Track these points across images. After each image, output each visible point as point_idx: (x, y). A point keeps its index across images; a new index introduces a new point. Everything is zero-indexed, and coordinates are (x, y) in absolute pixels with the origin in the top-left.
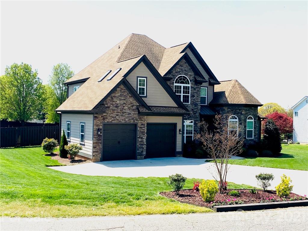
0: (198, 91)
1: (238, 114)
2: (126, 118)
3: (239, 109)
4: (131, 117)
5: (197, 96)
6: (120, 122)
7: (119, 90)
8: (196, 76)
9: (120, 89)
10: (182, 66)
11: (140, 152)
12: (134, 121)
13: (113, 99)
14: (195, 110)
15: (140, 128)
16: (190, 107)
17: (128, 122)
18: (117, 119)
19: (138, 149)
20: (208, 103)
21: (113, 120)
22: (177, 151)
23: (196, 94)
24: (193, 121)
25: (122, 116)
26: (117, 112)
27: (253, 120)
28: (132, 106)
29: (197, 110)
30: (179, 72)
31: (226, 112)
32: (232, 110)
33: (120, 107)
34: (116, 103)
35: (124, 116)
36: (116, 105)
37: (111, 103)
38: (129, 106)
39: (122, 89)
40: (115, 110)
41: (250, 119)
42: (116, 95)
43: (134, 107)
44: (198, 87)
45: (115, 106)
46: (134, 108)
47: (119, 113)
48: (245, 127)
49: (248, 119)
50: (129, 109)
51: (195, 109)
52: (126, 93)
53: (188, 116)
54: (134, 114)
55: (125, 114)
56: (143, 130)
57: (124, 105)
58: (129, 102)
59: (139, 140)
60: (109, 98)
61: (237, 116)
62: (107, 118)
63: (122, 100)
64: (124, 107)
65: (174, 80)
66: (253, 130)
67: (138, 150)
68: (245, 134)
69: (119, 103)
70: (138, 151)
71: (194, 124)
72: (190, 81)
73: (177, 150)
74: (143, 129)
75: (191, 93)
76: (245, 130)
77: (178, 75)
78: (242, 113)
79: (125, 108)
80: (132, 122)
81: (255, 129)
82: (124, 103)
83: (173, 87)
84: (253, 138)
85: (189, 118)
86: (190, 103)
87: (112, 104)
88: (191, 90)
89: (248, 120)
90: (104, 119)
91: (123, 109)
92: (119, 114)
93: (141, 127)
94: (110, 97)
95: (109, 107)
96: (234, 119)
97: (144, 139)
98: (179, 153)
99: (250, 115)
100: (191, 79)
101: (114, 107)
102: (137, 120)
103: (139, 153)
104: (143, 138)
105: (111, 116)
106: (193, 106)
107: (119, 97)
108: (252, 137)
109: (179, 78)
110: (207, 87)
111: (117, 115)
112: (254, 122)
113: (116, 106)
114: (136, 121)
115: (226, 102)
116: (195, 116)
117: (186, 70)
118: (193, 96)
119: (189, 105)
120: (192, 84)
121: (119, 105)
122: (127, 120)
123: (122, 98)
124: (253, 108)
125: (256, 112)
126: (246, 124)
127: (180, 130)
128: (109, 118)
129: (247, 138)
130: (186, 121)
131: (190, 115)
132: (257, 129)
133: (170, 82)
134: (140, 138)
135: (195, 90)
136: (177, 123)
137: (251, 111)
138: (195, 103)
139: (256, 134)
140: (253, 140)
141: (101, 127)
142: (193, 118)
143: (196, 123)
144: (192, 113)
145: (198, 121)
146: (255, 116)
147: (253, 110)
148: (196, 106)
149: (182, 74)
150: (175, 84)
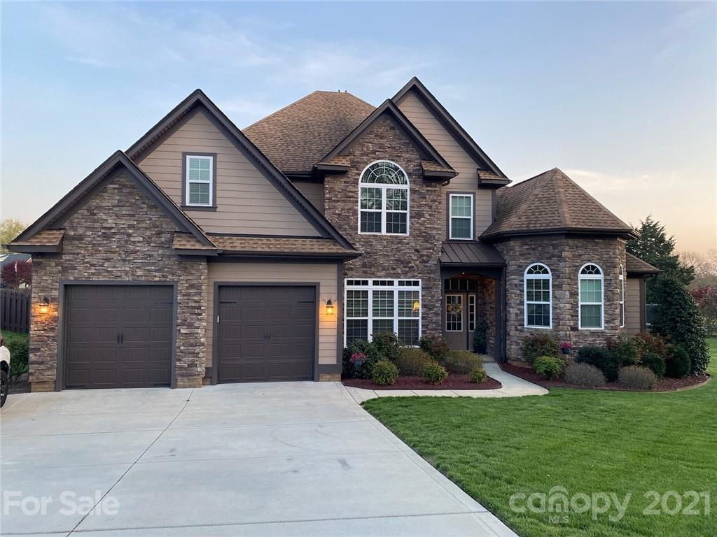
0: (433, 201)
1: (550, 258)
2: (137, 268)
3: (553, 245)
4: (153, 264)
5: (430, 215)
6: (119, 279)
7: (114, 188)
8: (423, 163)
9: (117, 186)
10: (382, 138)
11: (186, 365)
12: (164, 276)
13: (95, 215)
14: (425, 252)
15: (184, 296)
16: (408, 244)
17: (143, 278)
18: (108, 271)
19: (179, 356)
20: (478, 234)
21: (93, 274)
22: (320, 363)
23: (427, 209)
24: (420, 280)
25: (124, 260)
26: (106, 252)
27: (601, 277)
28: (159, 234)
29: (431, 251)
30: (374, 152)
31: (517, 254)
32: (534, 249)
33: (117, 236)
34: (105, 225)
35: (129, 261)
36: (103, 231)
37: (88, 224)
38: (148, 233)
39: (124, 186)
40: (100, 245)
41: (590, 273)
42: (105, 204)
43: (163, 235)
44: (435, 191)
45: (100, 233)
46: (163, 239)
47: (115, 252)
48: (574, 294)
49: (583, 272)
50: (148, 241)
51: (425, 249)
52: (137, 198)
53: (404, 267)
54: (163, 256)
55: (133, 255)
56: (196, 302)
57: (130, 231)
58: (148, 222)
59: (182, 331)
60: (83, 211)
61: (548, 265)
62: (75, 268)
63: (126, 218)
64: (129, 235)
65: (360, 174)
66: (602, 303)
67: (180, 360)
68: (575, 316)
69: (114, 226)
70: (178, 364)
71: (422, 288)
72: (409, 174)
73: (322, 361)
74: (196, 298)
75: (411, 207)
76: (575, 306)
77: (369, 160)
78: (560, 256)
79: (132, 239)
80: (157, 279)
81: (609, 301)
82: (131, 226)
83: (356, 192)
84: (603, 328)
85: (407, 272)
86: (408, 234)
87: (92, 229)
88: (412, 200)
89: (581, 276)
90: (65, 270)
91: (126, 242)
92: (112, 255)
93: (189, 295)
94: (85, 208)
95: (80, 238)
96: (539, 273)
97: (198, 328)
98: (328, 370)
99: (590, 261)
100: (411, 171)
101: (98, 236)
102: (173, 274)
103: (181, 368)
104: (196, 325)
105: (87, 263)
106: (420, 242)
107: (115, 209)
108: (599, 325)
109: (373, 167)
110: (473, 193)
111: (108, 260)
112: (605, 280)
113: (104, 233)
114: (170, 277)
115: (514, 226)
116: (425, 266)
117: (394, 148)
118: (417, 215)
119: (405, 238)
120: (414, 181)
121: (113, 231)
122: (139, 273)
123: (124, 213)
124: (601, 241)
125: (611, 254)
126: (578, 288)
127: (329, 302)
128: (80, 267)
129: (580, 328)
130: (396, 281)
131: (410, 265)
132: (615, 302)
133: (345, 179)
134: (184, 324)
135: (425, 198)
136: (319, 283)
137: (594, 250)
138: (425, 232)
139: (613, 317)
140: (603, 335)
141: (55, 293)
142: (420, 273)
143: (429, 286)
144: (417, 260)
145: (435, 280)
146: (609, 264)
147: (600, 246)
148: (427, 242)
149: (382, 159)
150: (361, 185)
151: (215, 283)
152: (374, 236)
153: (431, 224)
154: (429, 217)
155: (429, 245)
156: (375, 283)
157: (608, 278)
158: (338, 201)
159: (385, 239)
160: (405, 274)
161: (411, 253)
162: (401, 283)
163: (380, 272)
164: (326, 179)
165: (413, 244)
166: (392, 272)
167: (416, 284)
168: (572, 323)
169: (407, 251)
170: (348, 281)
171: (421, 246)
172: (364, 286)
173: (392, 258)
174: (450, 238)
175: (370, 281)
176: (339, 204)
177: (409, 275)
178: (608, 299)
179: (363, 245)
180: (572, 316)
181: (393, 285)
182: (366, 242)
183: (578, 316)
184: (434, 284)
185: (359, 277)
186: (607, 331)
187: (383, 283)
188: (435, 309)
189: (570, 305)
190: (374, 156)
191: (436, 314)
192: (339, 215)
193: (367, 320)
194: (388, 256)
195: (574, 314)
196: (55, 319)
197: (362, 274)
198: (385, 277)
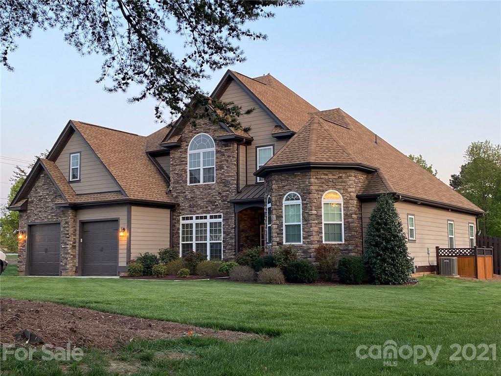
0: (229, 157)
1: (270, 191)
2: (49, 215)
3: (271, 180)
4: (54, 213)
5: (227, 167)
6: (43, 221)
7: (42, 177)
11: (64, 264)
12: (58, 218)
13: (37, 190)
14: (224, 194)
15: (63, 228)
16: (214, 189)
17: (51, 220)
18: (40, 217)
19: (61, 259)
21: (36, 219)
23: (225, 163)
24: (222, 214)
25: (45, 211)
26: (40, 208)
27: (300, 202)
29: (228, 192)
30: (195, 129)
32: (268, 185)
33: (43, 200)
34: (39, 195)
35: (47, 211)
36: (39, 198)
37: (35, 195)
39: (46, 175)
40: (38, 205)
41: (292, 200)
42: (40, 185)
44: (230, 149)
47: (42, 208)
48: (280, 217)
49: (287, 199)
50: (52, 201)
51: (224, 191)
53: (212, 205)
54: (57, 208)
55: (48, 209)
57: (47, 197)
59: (63, 246)
61: (270, 196)
63: (46, 190)
64: (47, 199)
65: (188, 145)
66: (301, 223)
67: (62, 262)
68: (280, 234)
69: (42, 195)
70: (61, 263)
71: (223, 220)
72: (215, 140)
73: (120, 264)
74: (67, 229)
75: (216, 163)
76: (280, 226)
78: (272, 189)
79: (48, 201)
80: (55, 220)
81: (306, 221)
82: (47, 194)
83: (186, 158)
84: (302, 243)
85: (214, 209)
86: (215, 182)
87: (36, 197)
88: (217, 158)
89: (285, 203)
90: (28, 218)
91: (46, 202)
93: (65, 227)
94: (34, 187)
95: (32, 202)
96: (270, 202)
97: (68, 245)
99: (290, 190)
100: (216, 137)
101: (38, 200)
102: (60, 217)
103: (62, 265)
104: (67, 243)
105: (34, 214)
106: (221, 187)
107: (43, 186)
108: (299, 241)
109: (195, 139)
110: (273, 145)
111: (40, 212)
112: (303, 204)
116: (225, 204)
117: (206, 124)
118: (220, 168)
119: (213, 184)
120: (218, 144)
121: (42, 197)
122: (49, 218)
123: (45, 188)
124: (299, 173)
125: (307, 183)
126: (282, 212)
127: (124, 229)
128: (32, 216)
129: (284, 243)
130: (208, 216)
131: (216, 204)
132: (311, 222)
133: (180, 150)
134: (63, 243)
135: (224, 155)
136: (119, 218)
137: (293, 182)
138: (224, 180)
139: (309, 234)
140: (301, 249)
141: (26, 229)
142: (222, 209)
143: (227, 218)
144: (220, 200)
145: (231, 214)
146: (305, 191)
147: (298, 178)
148: (225, 186)
149: (200, 133)
150: (189, 152)
151: (80, 221)
152: (196, 185)
153: (228, 173)
154: (226, 168)
155: (227, 189)
156: (197, 218)
157: (305, 202)
158: (177, 165)
159: (202, 188)
160: (213, 210)
161: (216, 195)
162: (211, 217)
163: (199, 210)
164: (171, 152)
165: (218, 189)
166: (205, 209)
167: (220, 217)
168: (278, 239)
169: (214, 194)
170: (182, 217)
171: (222, 189)
172: (191, 221)
173: (205, 200)
174: (258, 181)
175: (194, 217)
176: (177, 167)
177: (215, 211)
178: (305, 219)
179: (190, 193)
180: (278, 234)
181: (206, 219)
182: (192, 190)
183: (282, 234)
184: (230, 216)
185: (187, 214)
186: (304, 245)
187: (201, 218)
188: (231, 235)
189: (277, 226)
190: (195, 131)
191: (231, 238)
192: (177, 174)
193: (192, 244)
194: (203, 199)
195: (280, 232)
196: (25, 241)
197: (189, 212)
198: (202, 213)
